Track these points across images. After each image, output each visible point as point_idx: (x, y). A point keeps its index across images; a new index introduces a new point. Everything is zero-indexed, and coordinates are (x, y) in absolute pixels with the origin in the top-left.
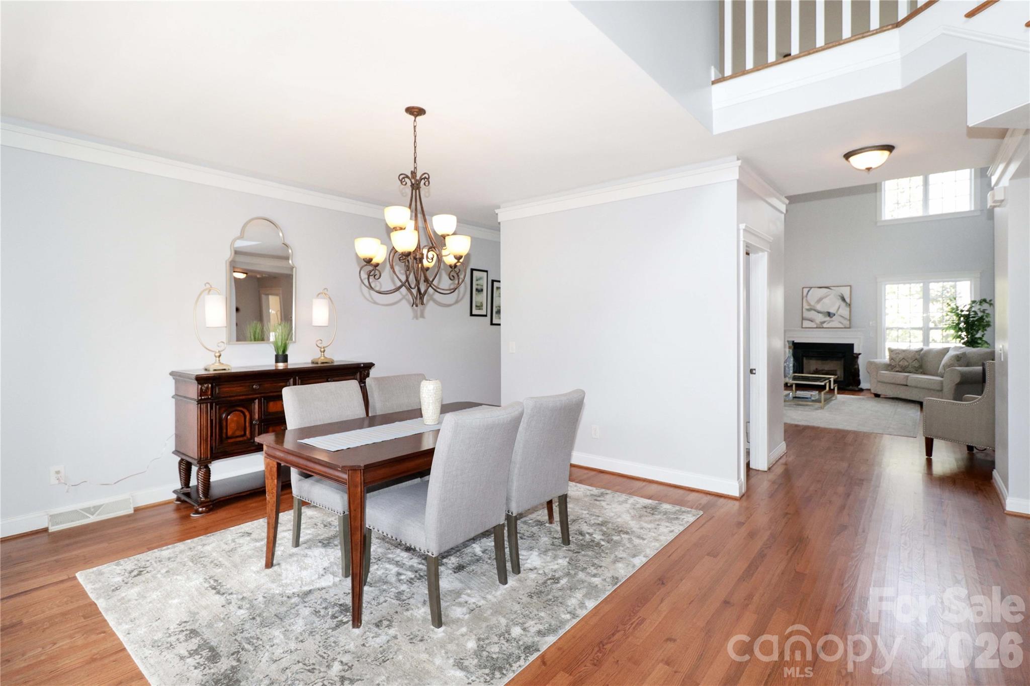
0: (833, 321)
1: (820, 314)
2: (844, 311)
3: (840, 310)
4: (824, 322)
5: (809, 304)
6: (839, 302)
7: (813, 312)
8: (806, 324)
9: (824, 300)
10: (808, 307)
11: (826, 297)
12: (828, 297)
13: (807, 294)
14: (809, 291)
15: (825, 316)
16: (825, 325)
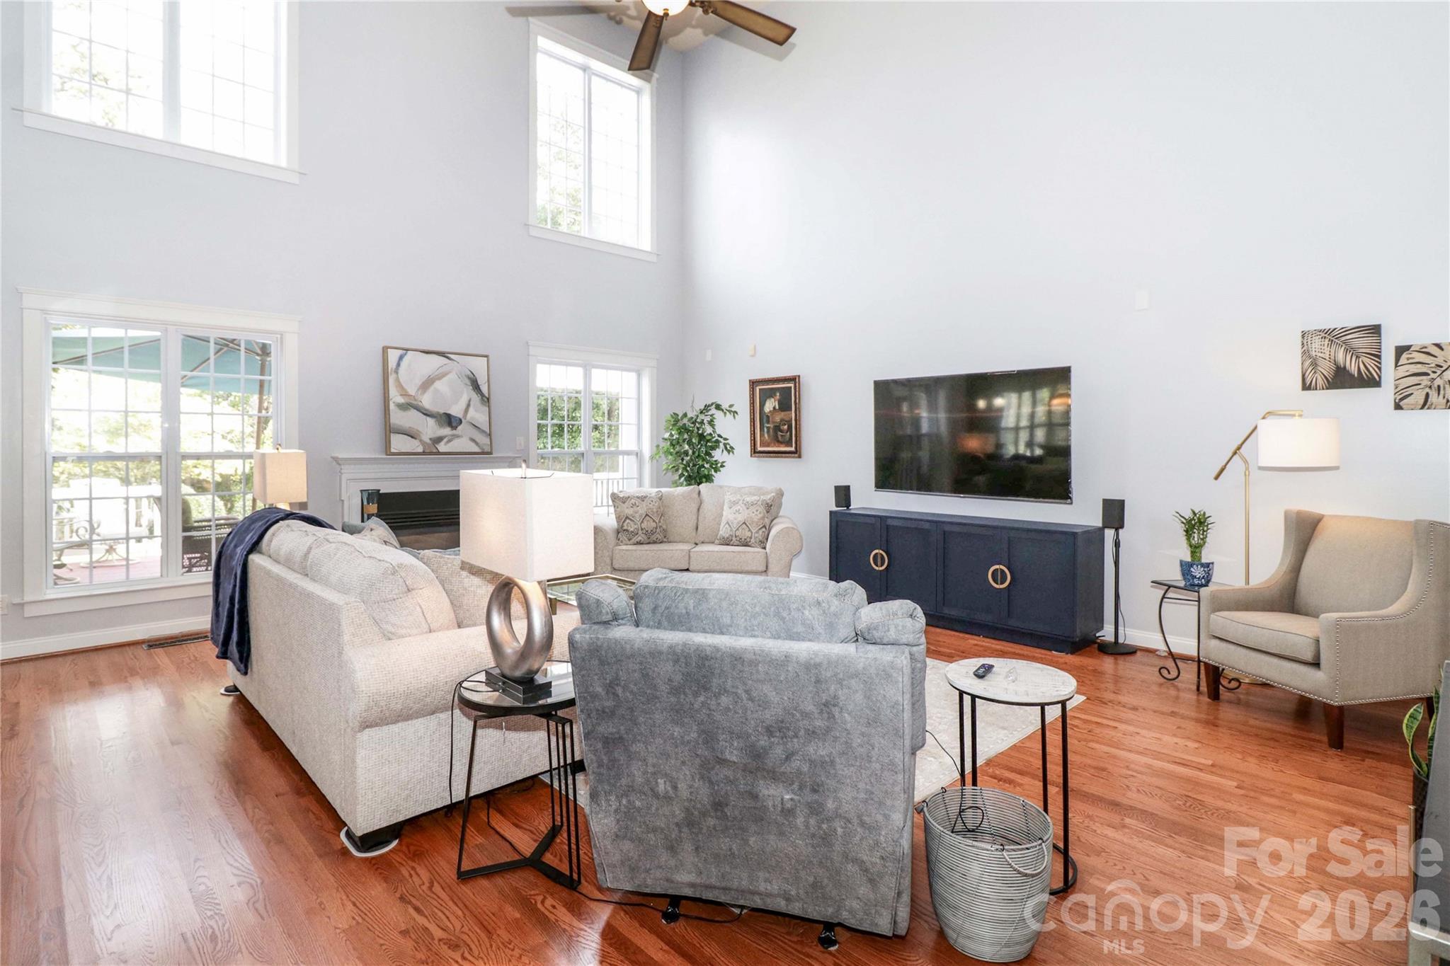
0: (458, 436)
1: (428, 418)
2: (478, 415)
3: (471, 410)
4: (439, 440)
5: (404, 394)
6: (467, 394)
7: (413, 412)
8: (399, 443)
9: (438, 384)
10: (401, 400)
11: (440, 377)
12: (445, 379)
13: (398, 365)
14: (401, 358)
15: (441, 425)
16: (442, 447)
